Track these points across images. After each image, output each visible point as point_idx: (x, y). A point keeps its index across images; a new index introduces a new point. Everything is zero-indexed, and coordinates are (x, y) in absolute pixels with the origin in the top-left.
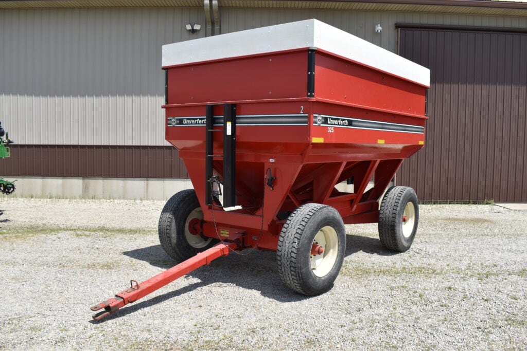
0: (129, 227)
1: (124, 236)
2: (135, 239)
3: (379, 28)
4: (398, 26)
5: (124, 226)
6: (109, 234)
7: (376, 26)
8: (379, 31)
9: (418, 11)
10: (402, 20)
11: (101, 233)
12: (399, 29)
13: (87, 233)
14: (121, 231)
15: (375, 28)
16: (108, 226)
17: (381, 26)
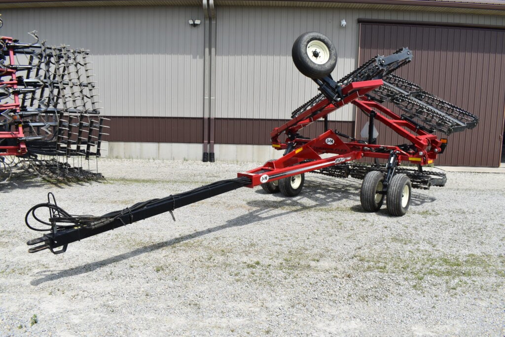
0: (143, 179)
1: (139, 184)
2: (147, 186)
3: (344, 23)
4: (360, 21)
5: (139, 177)
6: (128, 182)
7: (342, 21)
8: (344, 26)
9: (377, 9)
10: (362, 16)
11: (122, 182)
12: (360, 24)
13: (112, 182)
14: (137, 181)
15: (341, 23)
16: (127, 177)
17: (346, 21)
